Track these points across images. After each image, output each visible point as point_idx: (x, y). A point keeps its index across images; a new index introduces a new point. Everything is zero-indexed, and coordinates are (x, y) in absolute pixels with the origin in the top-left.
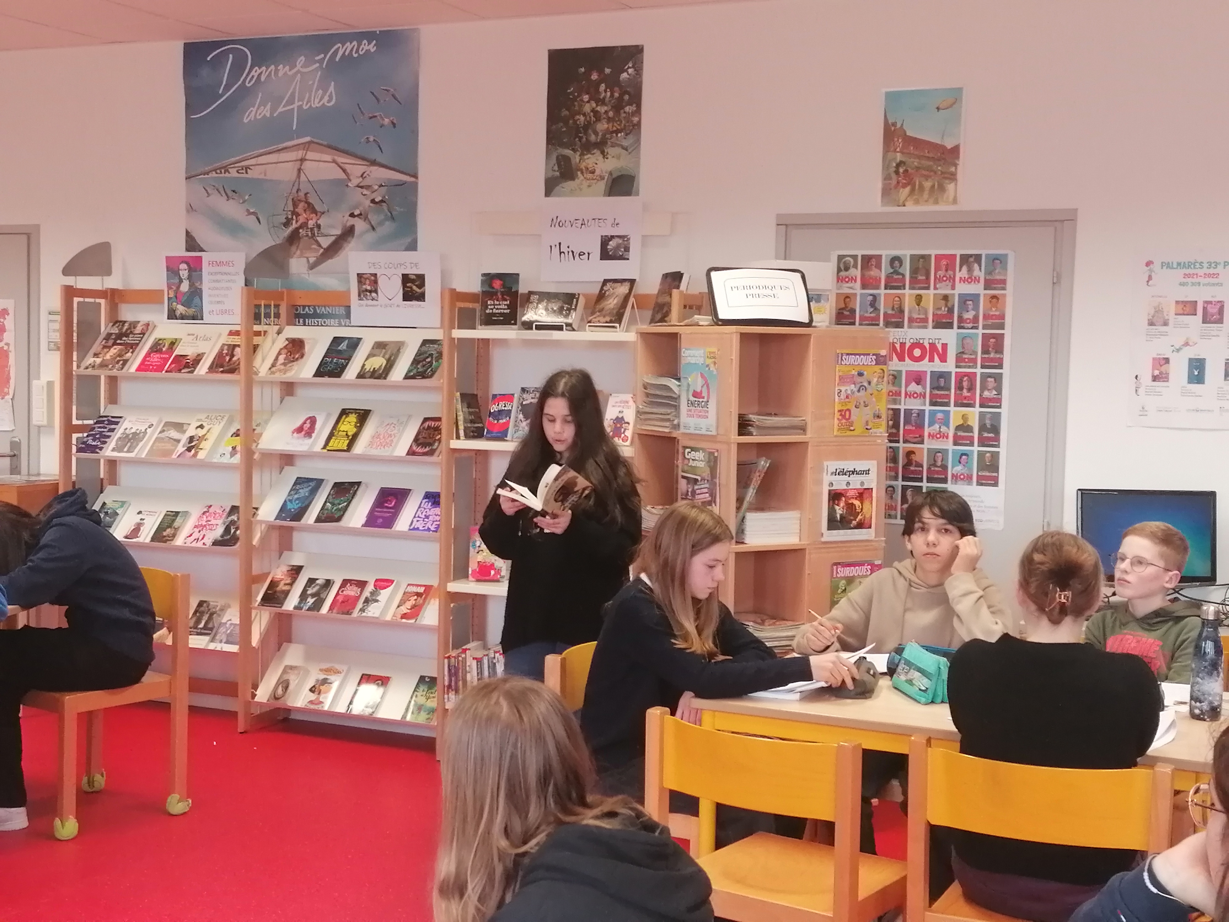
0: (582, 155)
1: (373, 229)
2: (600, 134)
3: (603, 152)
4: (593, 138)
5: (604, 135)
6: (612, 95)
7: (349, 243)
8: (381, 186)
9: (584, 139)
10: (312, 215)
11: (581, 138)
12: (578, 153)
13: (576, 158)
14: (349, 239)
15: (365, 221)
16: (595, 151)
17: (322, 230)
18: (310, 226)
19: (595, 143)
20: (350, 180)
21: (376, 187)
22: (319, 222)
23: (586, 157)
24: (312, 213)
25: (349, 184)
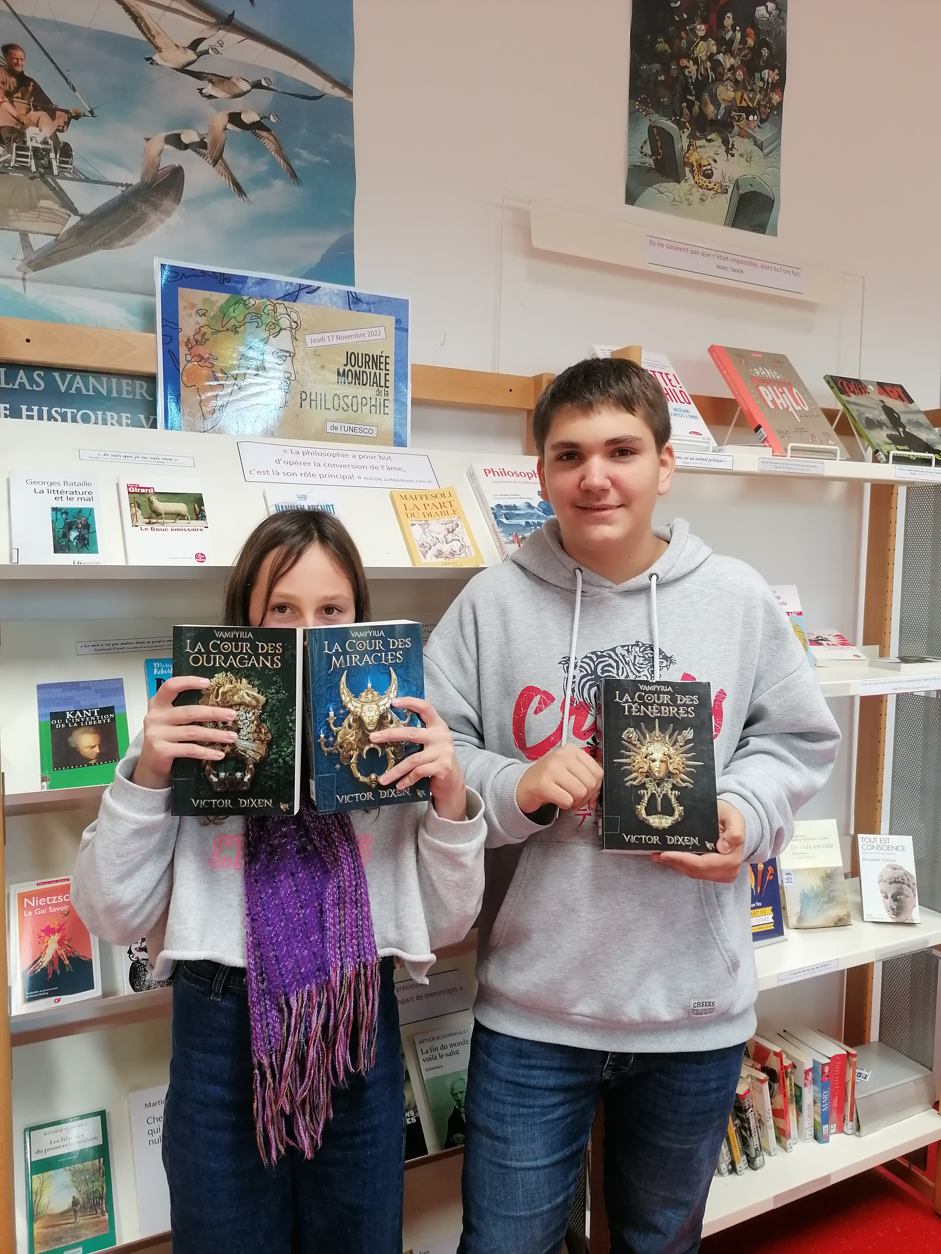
0: (692, 137)
1: (240, 191)
2: (723, 106)
3: (725, 142)
4: (710, 109)
5: (728, 110)
6: (743, 41)
7: (168, 213)
8: (257, 85)
9: (696, 108)
10: (34, 115)
11: (691, 105)
12: (687, 132)
13: (682, 141)
14: (167, 204)
15: (215, 163)
16: (713, 136)
17: (76, 162)
18: (30, 144)
19: (711, 120)
20: (158, 49)
21: (245, 86)
22: (62, 137)
23: (699, 143)
24: (36, 109)
25: (156, 57)
